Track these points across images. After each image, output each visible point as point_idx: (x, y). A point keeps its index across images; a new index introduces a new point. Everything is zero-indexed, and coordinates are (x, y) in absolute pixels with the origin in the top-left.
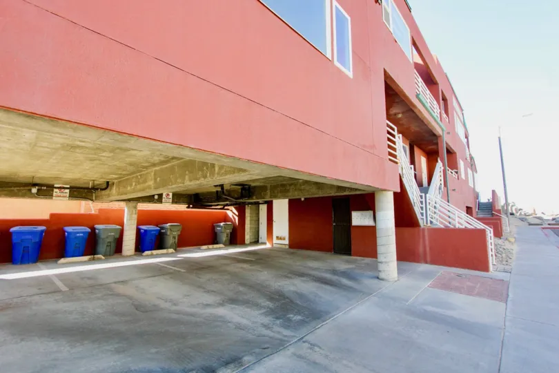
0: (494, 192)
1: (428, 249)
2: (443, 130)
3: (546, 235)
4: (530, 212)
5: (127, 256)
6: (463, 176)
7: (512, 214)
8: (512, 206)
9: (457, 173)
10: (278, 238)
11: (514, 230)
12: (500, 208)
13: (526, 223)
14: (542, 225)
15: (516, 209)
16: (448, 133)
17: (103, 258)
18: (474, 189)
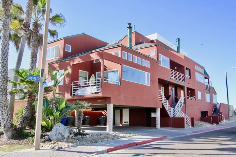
6: (200, 98)
9: (195, 97)
10: (124, 122)
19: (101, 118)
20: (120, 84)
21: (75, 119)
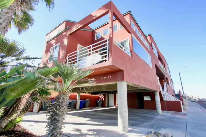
0: (179, 90)
1: (166, 106)
2: (165, 73)
3: (197, 105)
4: (192, 97)
5: (78, 110)
6: (170, 86)
7: (186, 98)
8: (186, 95)
9: (169, 85)
11: (187, 103)
12: (182, 96)
13: (190, 101)
14: (195, 101)
15: (187, 96)
16: (166, 74)
17: (74, 109)
18: (173, 89)
19: (99, 101)
20: (132, 56)
21: (76, 102)
